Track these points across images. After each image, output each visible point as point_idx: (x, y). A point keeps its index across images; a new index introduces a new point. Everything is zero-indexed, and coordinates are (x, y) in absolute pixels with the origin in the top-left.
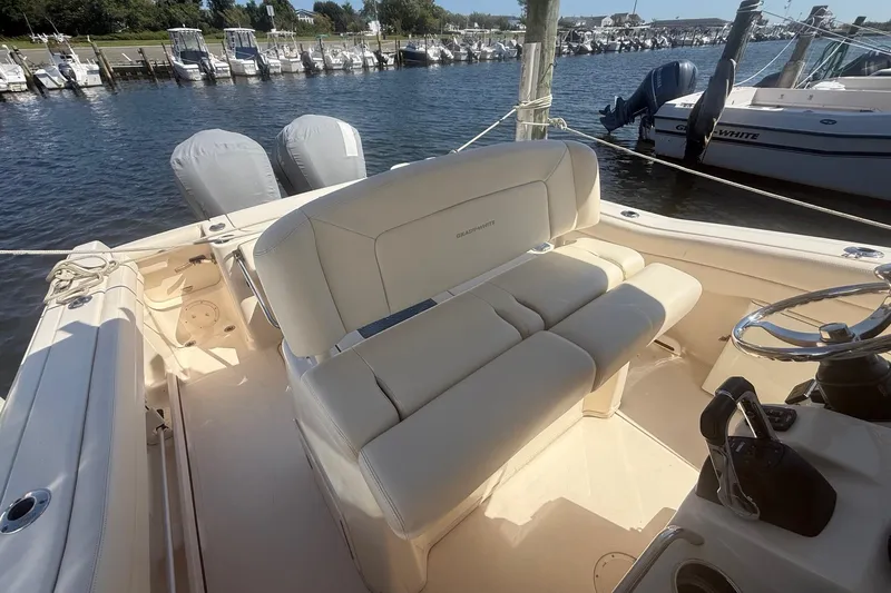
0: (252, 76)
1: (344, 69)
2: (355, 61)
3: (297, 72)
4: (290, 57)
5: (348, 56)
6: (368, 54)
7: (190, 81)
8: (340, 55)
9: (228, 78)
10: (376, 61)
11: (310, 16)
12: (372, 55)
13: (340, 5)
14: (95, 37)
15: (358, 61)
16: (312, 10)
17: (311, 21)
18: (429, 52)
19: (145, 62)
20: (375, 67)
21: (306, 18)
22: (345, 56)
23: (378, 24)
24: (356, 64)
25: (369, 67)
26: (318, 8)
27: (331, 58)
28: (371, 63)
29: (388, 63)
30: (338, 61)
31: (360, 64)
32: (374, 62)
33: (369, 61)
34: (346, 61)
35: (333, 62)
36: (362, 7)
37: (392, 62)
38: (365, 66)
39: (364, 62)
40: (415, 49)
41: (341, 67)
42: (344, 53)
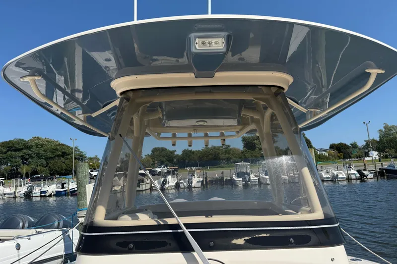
1: (332, 181)
2: (340, 176)
5: (336, 174)
6: (353, 171)
7: (237, 186)
8: (330, 173)
9: (256, 185)
10: (358, 175)
11: (325, 151)
12: (356, 172)
13: (348, 144)
15: (342, 175)
16: (328, 148)
17: (326, 154)
19: (223, 178)
20: (357, 179)
21: (323, 153)
22: (333, 173)
23: (377, 153)
24: (341, 178)
25: (351, 179)
26: (332, 147)
27: (323, 174)
28: (353, 177)
29: (368, 177)
30: (328, 176)
31: (344, 178)
32: (356, 176)
33: (352, 176)
34: (333, 176)
35: (324, 176)
36: (364, 143)
37: (372, 177)
38: (349, 179)
39: (348, 176)
40: (394, 167)
41: (330, 180)
42: (333, 171)
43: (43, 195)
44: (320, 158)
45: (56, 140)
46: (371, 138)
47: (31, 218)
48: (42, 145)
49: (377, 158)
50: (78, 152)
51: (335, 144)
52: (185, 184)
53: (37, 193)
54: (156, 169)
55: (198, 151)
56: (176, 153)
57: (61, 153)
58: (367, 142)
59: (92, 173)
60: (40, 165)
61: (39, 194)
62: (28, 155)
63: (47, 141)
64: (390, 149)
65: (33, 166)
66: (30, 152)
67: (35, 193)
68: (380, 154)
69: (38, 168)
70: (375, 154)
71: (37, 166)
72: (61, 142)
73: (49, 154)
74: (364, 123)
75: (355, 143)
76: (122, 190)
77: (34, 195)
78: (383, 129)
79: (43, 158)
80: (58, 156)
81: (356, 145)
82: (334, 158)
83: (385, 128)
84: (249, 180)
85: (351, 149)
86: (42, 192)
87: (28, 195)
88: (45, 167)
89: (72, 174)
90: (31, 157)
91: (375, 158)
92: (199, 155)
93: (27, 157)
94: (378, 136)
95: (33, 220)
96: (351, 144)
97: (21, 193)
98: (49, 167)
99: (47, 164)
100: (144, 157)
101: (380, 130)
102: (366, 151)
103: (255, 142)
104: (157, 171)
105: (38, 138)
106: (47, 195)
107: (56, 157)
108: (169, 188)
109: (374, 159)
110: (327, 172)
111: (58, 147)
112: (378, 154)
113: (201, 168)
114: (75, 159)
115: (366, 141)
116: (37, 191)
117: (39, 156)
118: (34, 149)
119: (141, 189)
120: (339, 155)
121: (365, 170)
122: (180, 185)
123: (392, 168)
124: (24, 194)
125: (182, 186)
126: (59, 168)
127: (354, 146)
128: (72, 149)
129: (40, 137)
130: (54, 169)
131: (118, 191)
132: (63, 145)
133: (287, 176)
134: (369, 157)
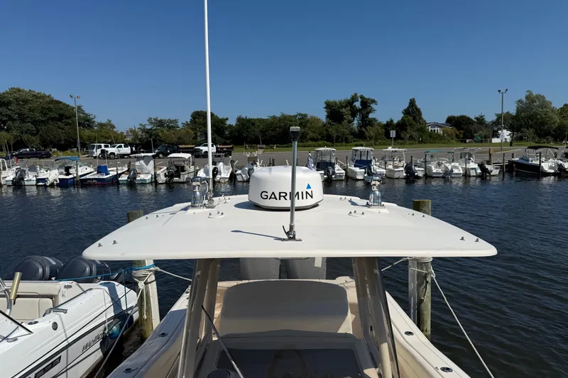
0: (360, 180)
1: (443, 177)
2: (455, 171)
3: (398, 178)
4: (397, 167)
5: (450, 168)
6: (473, 165)
8: (443, 166)
9: (342, 180)
10: (479, 171)
11: (440, 127)
12: (477, 167)
13: (472, 117)
14: (278, 145)
15: (459, 170)
16: (444, 122)
17: (439, 131)
18: (542, 164)
20: (477, 176)
21: (436, 129)
22: (447, 168)
23: (509, 132)
24: (456, 174)
25: (470, 176)
26: (450, 120)
27: (433, 168)
28: (473, 173)
29: (492, 174)
30: (440, 170)
31: (460, 174)
32: (476, 173)
33: (472, 171)
34: (446, 171)
35: (434, 171)
36: (495, 118)
37: (497, 173)
38: (466, 175)
39: (466, 172)
40: (528, 161)
41: (441, 175)
42: (447, 165)
43: (42, 184)
44: (431, 137)
45: (47, 95)
46: (505, 111)
47: (51, 261)
48: (26, 101)
49: (508, 141)
50: (81, 115)
51: (454, 117)
52: (244, 176)
53: (30, 180)
54: (201, 148)
55: (260, 120)
56: (228, 123)
57: (57, 116)
58: (499, 117)
59: (106, 149)
60: (26, 132)
61: (34, 183)
62: (6, 115)
63: (34, 96)
64: (528, 129)
65: (15, 133)
66: (9, 112)
67: (27, 181)
68: (513, 134)
69: (25, 137)
70: (506, 134)
71: (22, 134)
72: (56, 98)
73: (38, 116)
74: (499, 91)
75: (482, 117)
76: (153, 180)
77: (26, 183)
78: (524, 100)
79: (29, 122)
80: (53, 119)
81: (483, 119)
82: (450, 138)
83: (527, 98)
84: (334, 173)
85: (475, 126)
86: (38, 180)
87: (18, 183)
88: (35, 135)
89: (75, 147)
90: (11, 118)
91: (506, 139)
92: (261, 127)
93: (5, 118)
94: (516, 109)
95: (54, 263)
96: (477, 118)
97: (7, 179)
98: (41, 135)
99: (38, 131)
100: (181, 126)
101: (519, 101)
102: (496, 129)
103: (344, 110)
104: (202, 150)
105: (19, 90)
106: (48, 184)
107: (50, 121)
108: (222, 181)
109: (504, 141)
110: (439, 164)
111: (52, 106)
112: (510, 134)
113: (264, 146)
114: (80, 124)
115: (497, 115)
116: (30, 178)
117: (23, 118)
118: (13, 107)
119: (181, 180)
120: (458, 133)
121: (489, 163)
122: (238, 177)
123: (525, 162)
124: (12, 181)
125: (239, 178)
126: (55, 137)
127: (480, 121)
128: (73, 108)
129: (22, 88)
130: (49, 138)
131: (148, 182)
132: (59, 102)
133: (385, 169)
134: (498, 137)
